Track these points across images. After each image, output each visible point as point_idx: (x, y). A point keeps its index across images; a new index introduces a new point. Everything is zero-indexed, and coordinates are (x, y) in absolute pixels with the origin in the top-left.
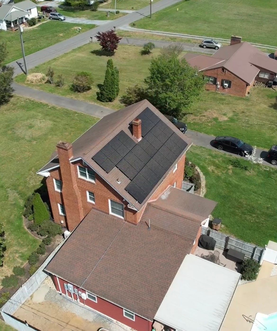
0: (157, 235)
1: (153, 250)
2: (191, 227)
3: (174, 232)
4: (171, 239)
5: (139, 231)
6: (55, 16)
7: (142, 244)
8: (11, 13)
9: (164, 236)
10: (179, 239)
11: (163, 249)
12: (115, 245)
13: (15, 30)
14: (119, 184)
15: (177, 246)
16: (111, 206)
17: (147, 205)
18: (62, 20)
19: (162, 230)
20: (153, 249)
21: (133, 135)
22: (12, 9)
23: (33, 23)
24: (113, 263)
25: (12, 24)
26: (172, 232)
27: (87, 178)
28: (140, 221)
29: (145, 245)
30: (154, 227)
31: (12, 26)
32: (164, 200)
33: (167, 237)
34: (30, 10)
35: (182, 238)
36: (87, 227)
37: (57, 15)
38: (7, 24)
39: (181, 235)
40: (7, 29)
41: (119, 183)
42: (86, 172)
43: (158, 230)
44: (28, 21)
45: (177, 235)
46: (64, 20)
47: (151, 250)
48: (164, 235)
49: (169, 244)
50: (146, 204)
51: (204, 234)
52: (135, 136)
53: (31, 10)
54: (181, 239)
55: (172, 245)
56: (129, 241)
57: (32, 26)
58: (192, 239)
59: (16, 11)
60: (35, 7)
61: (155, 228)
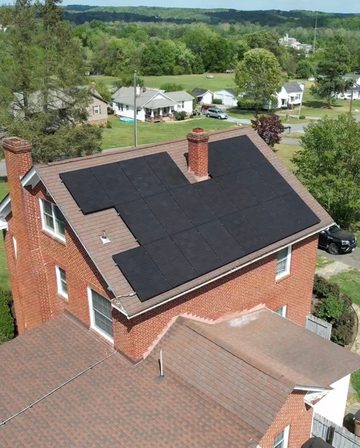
0: (172, 397)
1: (141, 434)
2: (263, 393)
3: (218, 401)
4: (203, 416)
5: (134, 378)
6: (214, 113)
7: (123, 412)
8: (154, 100)
9: (189, 404)
10: (222, 422)
11: (168, 437)
12: (58, 398)
13: (155, 122)
14: (104, 243)
15: (209, 439)
16: (94, 306)
17: (177, 321)
18: (221, 119)
19: (188, 388)
20: (142, 429)
21: (189, 167)
22: (158, 95)
23: (182, 117)
24: (25, 439)
25: (152, 113)
26: (213, 397)
27: (54, 231)
28: (149, 357)
29: (128, 416)
30: (174, 378)
31: (152, 115)
32: (234, 327)
33: (194, 408)
34: (183, 102)
35: (231, 419)
36: (28, 344)
37: (216, 112)
38: (146, 113)
39: (231, 410)
40: (145, 120)
41: (105, 241)
42: (52, 214)
43: (181, 385)
44: (175, 114)
45: (222, 408)
46: (225, 119)
47: (137, 431)
48: (190, 401)
49: (190, 428)
50: (174, 319)
51: (319, 435)
52: (192, 169)
53: (185, 102)
54: (230, 422)
55: (197, 433)
56: (98, 396)
57: (179, 120)
58: (257, 427)
59: (162, 99)
60: (190, 100)
61: (176, 380)
